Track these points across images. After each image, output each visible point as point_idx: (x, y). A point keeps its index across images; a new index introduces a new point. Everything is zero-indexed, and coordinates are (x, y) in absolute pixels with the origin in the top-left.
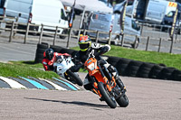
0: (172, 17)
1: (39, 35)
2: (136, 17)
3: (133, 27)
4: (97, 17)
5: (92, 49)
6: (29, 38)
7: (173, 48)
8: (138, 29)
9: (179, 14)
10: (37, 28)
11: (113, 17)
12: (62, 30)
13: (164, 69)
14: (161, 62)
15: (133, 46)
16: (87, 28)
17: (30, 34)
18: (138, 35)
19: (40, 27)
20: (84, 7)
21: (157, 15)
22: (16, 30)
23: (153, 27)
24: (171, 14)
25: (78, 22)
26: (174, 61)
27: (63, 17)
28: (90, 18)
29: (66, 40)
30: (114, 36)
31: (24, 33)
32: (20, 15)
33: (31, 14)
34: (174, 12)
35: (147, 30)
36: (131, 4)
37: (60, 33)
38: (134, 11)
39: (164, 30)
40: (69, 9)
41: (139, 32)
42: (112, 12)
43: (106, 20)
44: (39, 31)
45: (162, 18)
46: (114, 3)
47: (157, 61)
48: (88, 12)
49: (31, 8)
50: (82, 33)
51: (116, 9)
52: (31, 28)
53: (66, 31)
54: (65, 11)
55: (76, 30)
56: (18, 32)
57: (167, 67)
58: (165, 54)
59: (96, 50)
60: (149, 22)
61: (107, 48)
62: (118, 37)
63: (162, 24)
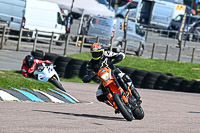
0: (181, 21)
1: (33, 41)
2: (140, 22)
3: (137, 32)
4: (97, 21)
5: (105, 57)
6: (22, 45)
7: (182, 56)
8: (142, 35)
9: (187, 18)
10: (31, 33)
11: (115, 21)
12: (58, 36)
13: (172, 79)
14: (168, 71)
15: (137, 53)
16: (86, 33)
17: (23, 40)
18: (143, 42)
19: (34, 33)
20: (83, 10)
21: (164, 19)
22: (8, 36)
23: (159, 32)
24: (179, 18)
25: (77, 27)
26: (183, 70)
27: (60, 22)
28: (89, 23)
29: (63, 47)
30: (116, 43)
31: (17, 39)
32: (12, 19)
33: (24, 18)
34: (182, 16)
35: (153, 36)
36: (135, 7)
37: (57, 39)
38: (138, 15)
39: (172, 35)
40: (66, 12)
41: (144, 38)
42: (114, 16)
43: (107, 25)
44: (33, 37)
45: (169, 22)
46: (116, 6)
47: (164, 70)
48: (87, 16)
49: (24, 11)
50: (81, 39)
51: (118, 12)
52: (25, 34)
53: (63, 37)
54: (61, 15)
55: (74, 36)
56: (10, 38)
57: (175, 76)
58: (173, 62)
59: (110, 58)
60: (154, 26)
61: (122, 56)
62: (120, 43)
63: (169, 29)
